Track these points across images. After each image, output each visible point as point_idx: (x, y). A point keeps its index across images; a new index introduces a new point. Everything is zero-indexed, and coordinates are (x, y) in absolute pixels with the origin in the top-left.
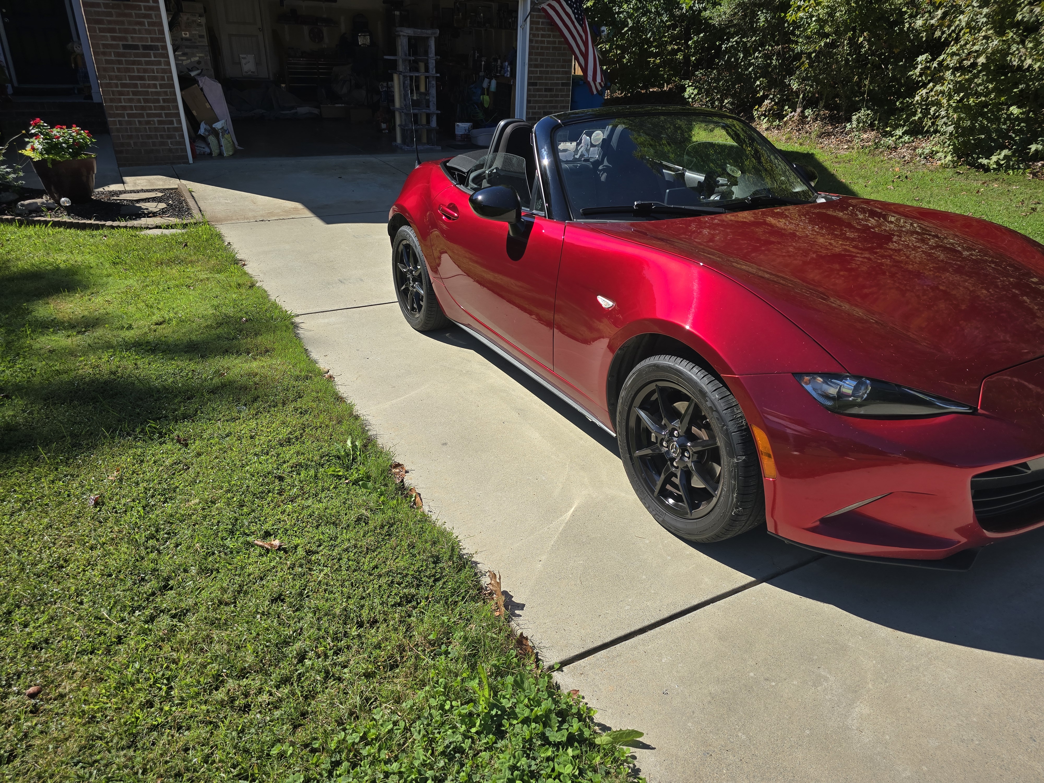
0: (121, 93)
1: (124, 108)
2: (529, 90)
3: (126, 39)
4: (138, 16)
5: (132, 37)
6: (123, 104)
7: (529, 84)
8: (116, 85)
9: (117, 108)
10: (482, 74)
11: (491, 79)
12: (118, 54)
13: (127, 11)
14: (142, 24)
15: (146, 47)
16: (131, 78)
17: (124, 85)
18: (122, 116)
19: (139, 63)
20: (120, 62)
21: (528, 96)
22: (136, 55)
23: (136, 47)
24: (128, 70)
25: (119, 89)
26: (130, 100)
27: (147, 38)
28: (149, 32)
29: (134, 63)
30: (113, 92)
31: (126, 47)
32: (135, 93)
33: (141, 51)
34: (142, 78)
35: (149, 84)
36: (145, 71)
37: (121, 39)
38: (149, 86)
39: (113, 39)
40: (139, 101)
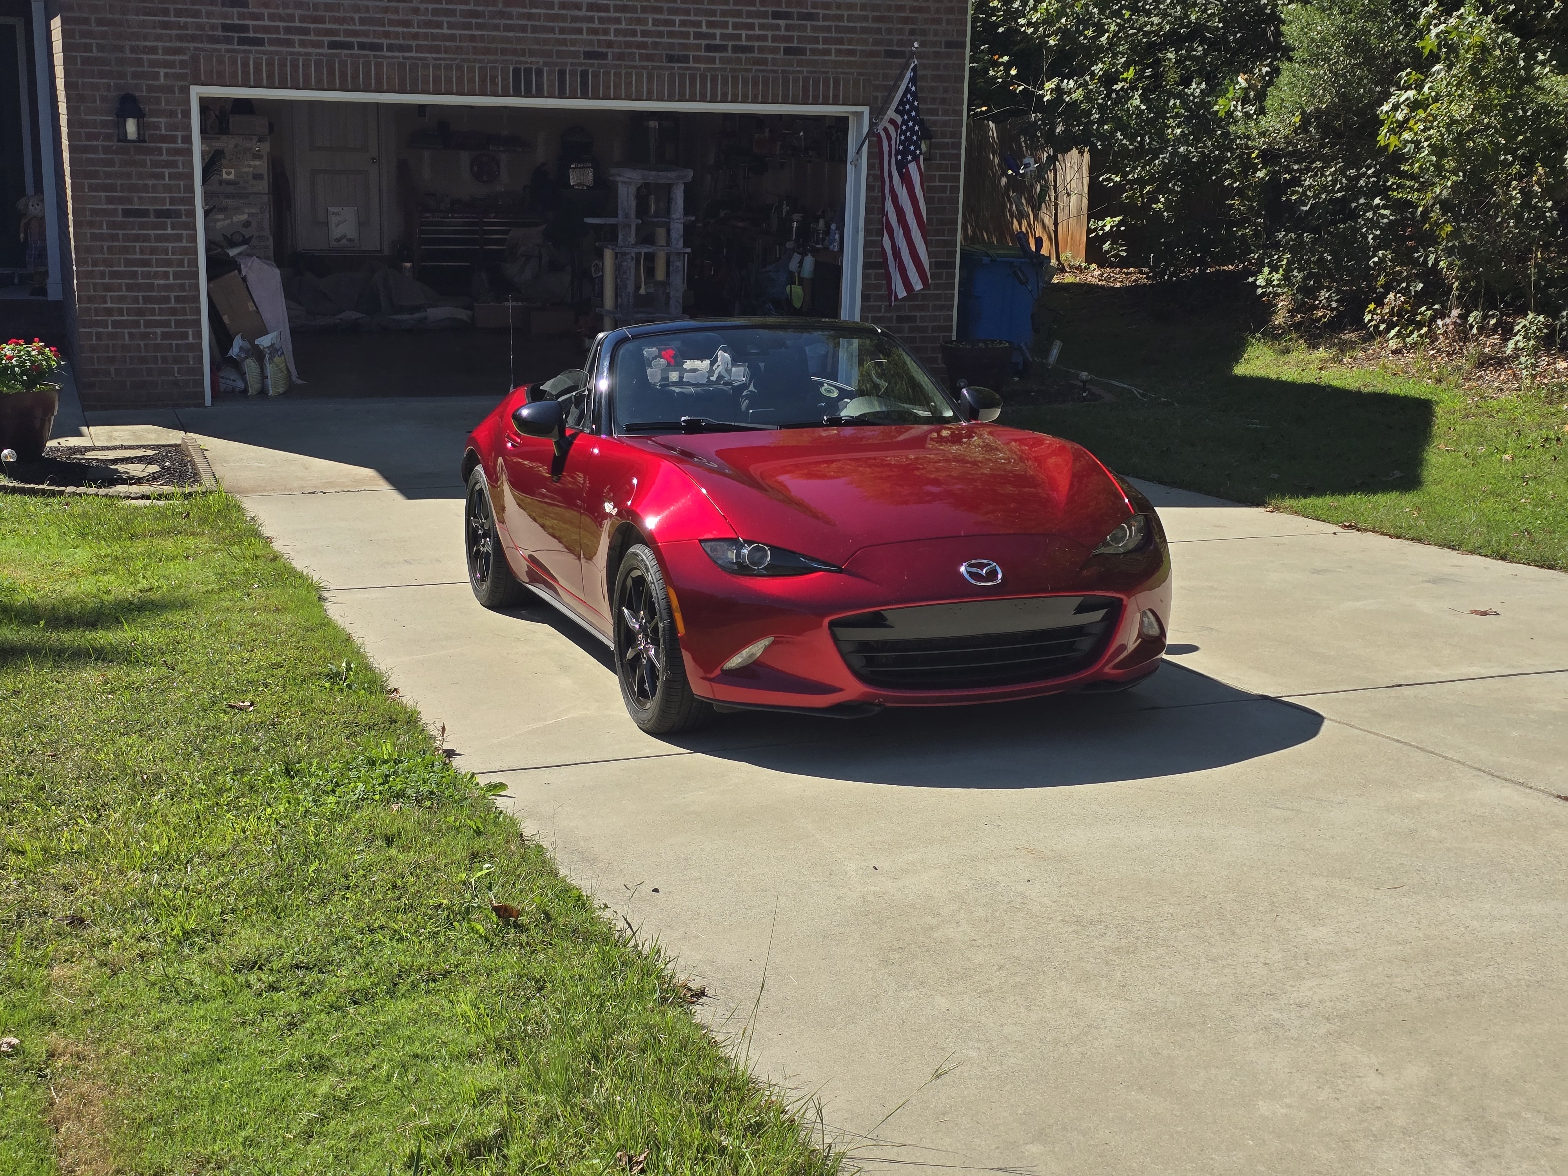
0: (108, 288)
1: (109, 312)
2: (865, 277)
3: (130, 201)
4: (155, 164)
5: (140, 198)
6: (109, 305)
7: (866, 266)
8: (102, 275)
9: (97, 312)
10: (789, 245)
11: (804, 255)
12: (112, 225)
13: (137, 157)
14: (160, 176)
15: (159, 213)
16: (129, 263)
17: (114, 275)
18: (104, 324)
19: (146, 238)
20: (114, 238)
21: (865, 286)
22: (142, 226)
23: (144, 213)
24: (125, 250)
25: (107, 281)
26: (121, 299)
27: (164, 198)
28: (168, 189)
29: (137, 238)
30: (95, 285)
31: (127, 213)
32: (130, 288)
33: (152, 219)
34: (146, 263)
35: (156, 273)
36: (153, 251)
37: (121, 201)
38: (156, 275)
39: (110, 200)
40: (136, 300)
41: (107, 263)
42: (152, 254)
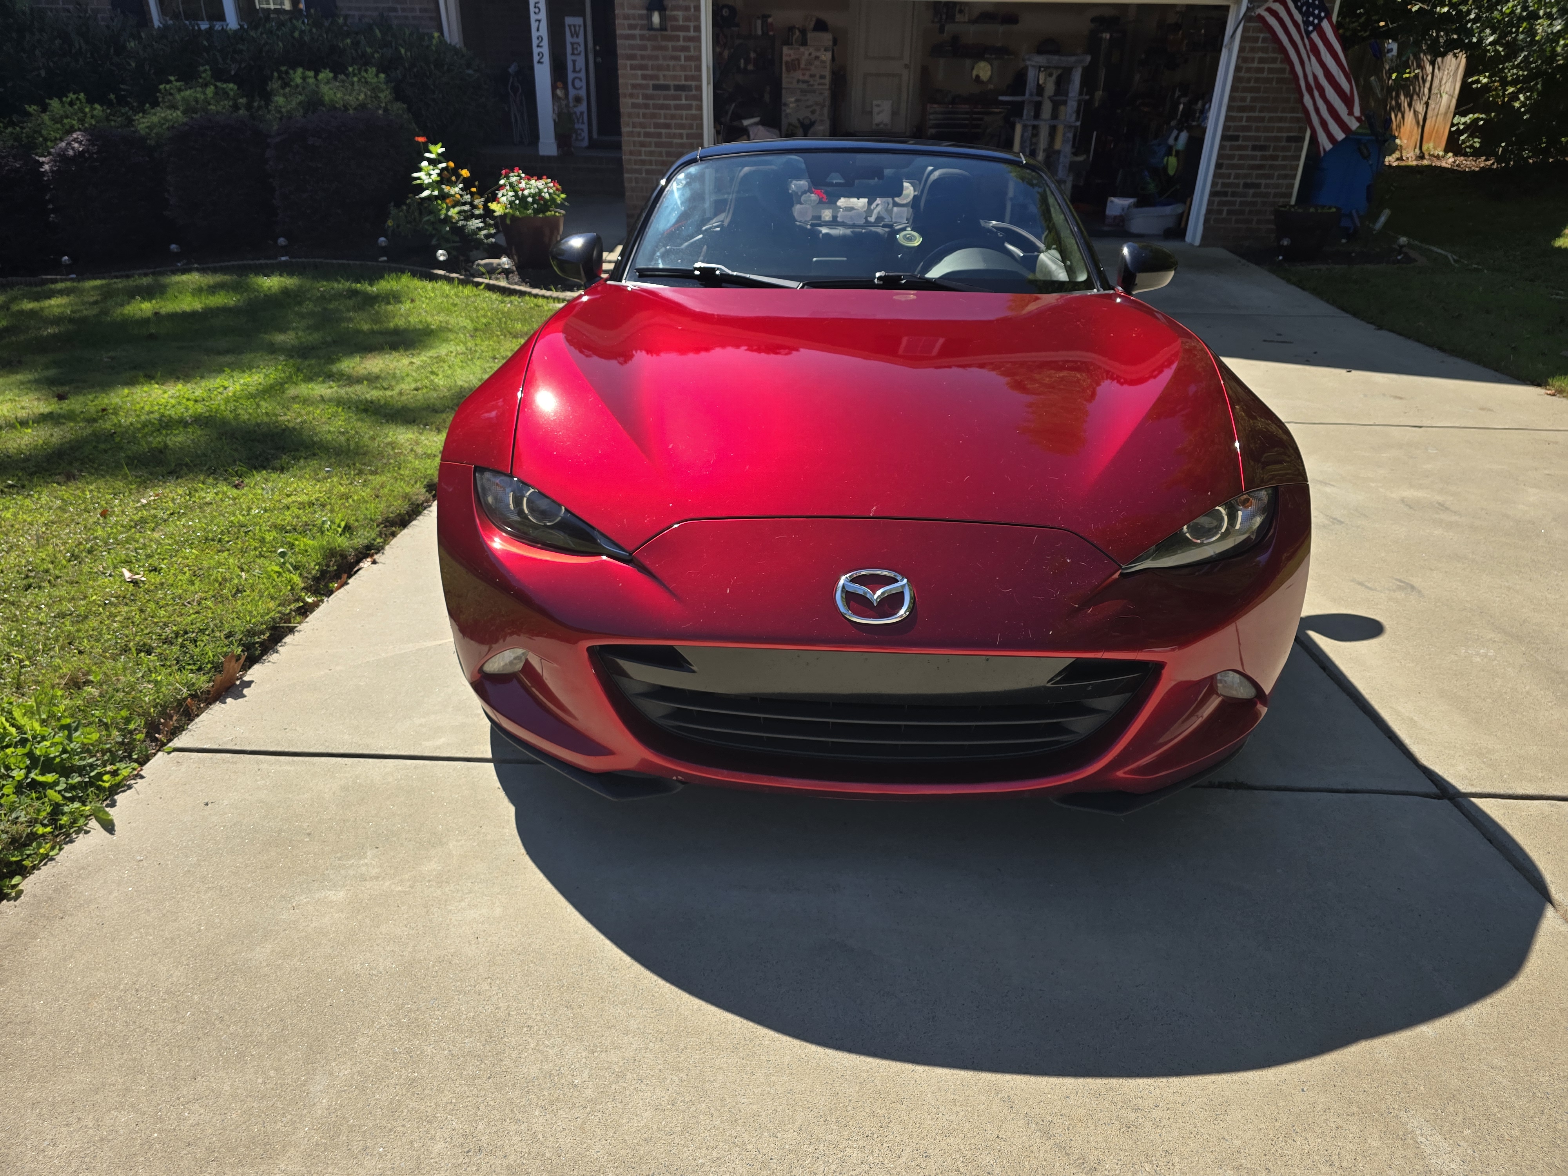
0: (642, 144)
1: (643, 162)
2: (1222, 147)
3: (656, 77)
4: (675, 49)
5: (664, 76)
6: (643, 157)
7: (1224, 138)
8: (639, 135)
9: (636, 162)
10: (1173, 123)
11: (1180, 131)
12: (646, 97)
13: (664, 43)
14: (677, 58)
15: (679, 88)
16: (657, 126)
17: (647, 135)
18: (639, 171)
19: (667, 107)
20: (646, 106)
21: (1220, 156)
22: (666, 98)
23: (666, 88)
24: (654, 116)
25: (642, 139)
26: (651, 153)
27: (681, 76)
28: (684, 68)
29: (662, 107)
30: (634, 142)
31: (656, 87)
32: (657, 145)
33: (672, 92)
34: (668, 126)
35: (674, 134)
36: (673, 117)
37: (652, 77)
38: (674, 136)
39: (644, 77)
40: (661, 154)
41: (642, 126)
42: (672, 119)
